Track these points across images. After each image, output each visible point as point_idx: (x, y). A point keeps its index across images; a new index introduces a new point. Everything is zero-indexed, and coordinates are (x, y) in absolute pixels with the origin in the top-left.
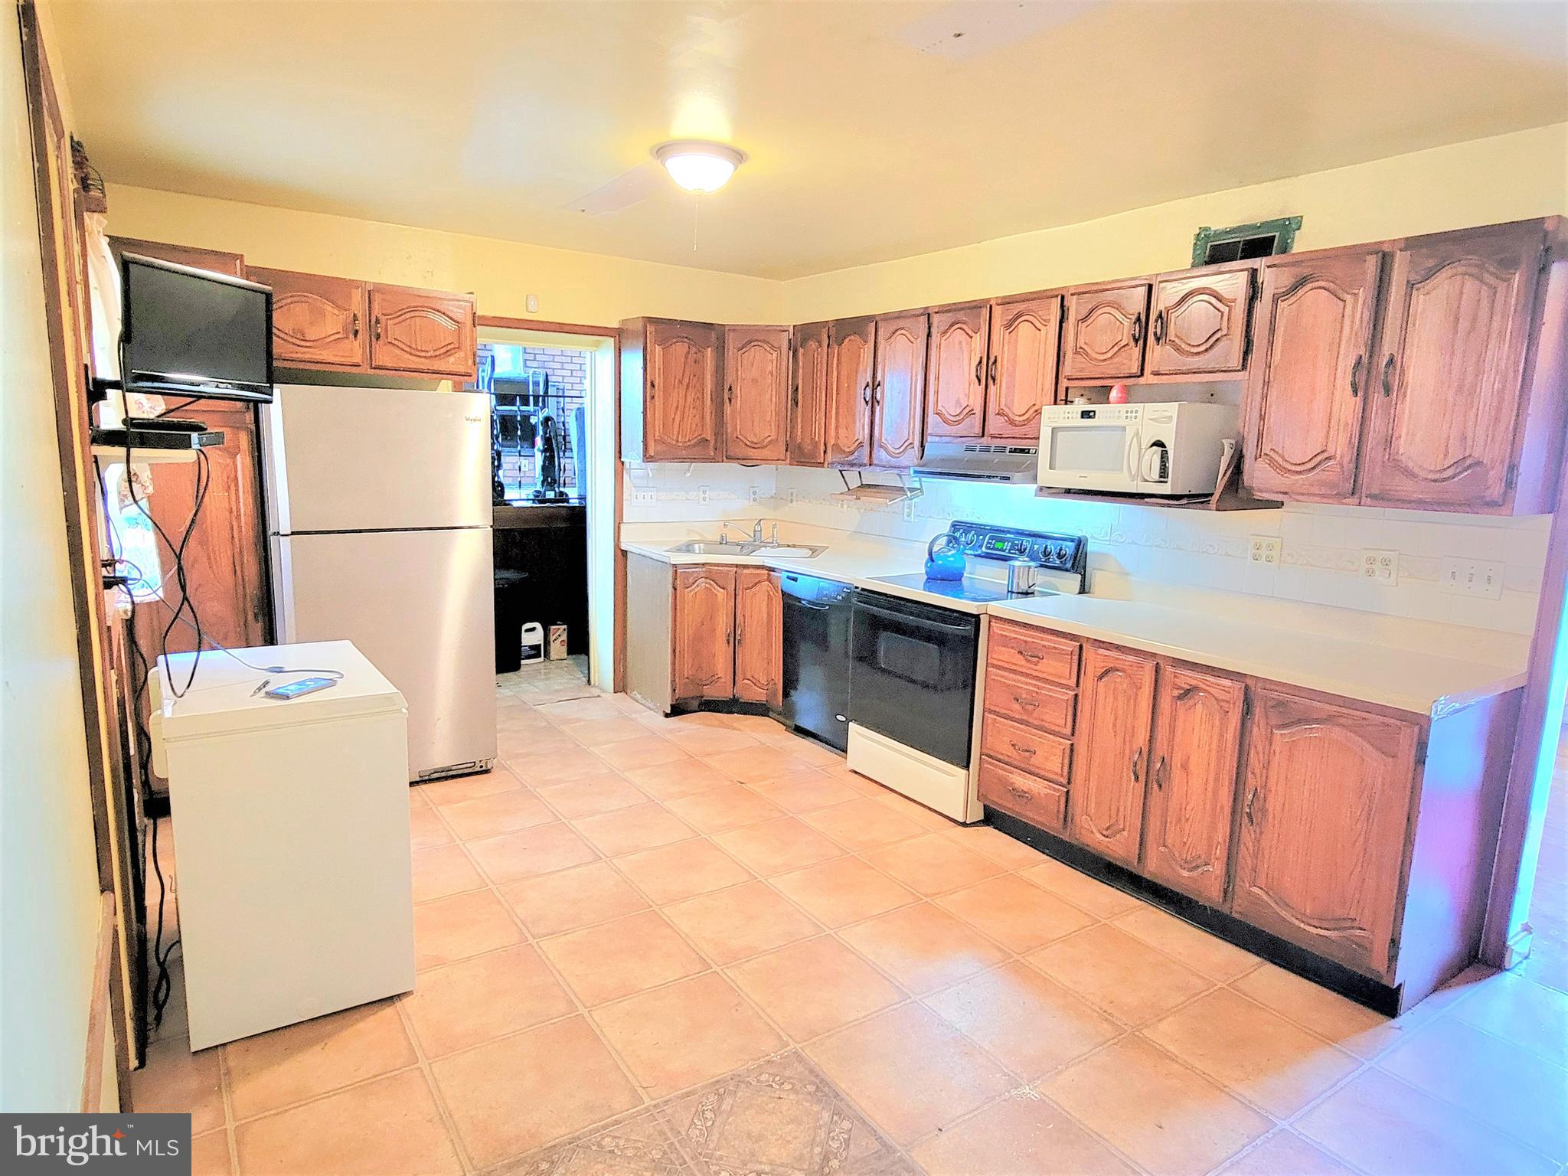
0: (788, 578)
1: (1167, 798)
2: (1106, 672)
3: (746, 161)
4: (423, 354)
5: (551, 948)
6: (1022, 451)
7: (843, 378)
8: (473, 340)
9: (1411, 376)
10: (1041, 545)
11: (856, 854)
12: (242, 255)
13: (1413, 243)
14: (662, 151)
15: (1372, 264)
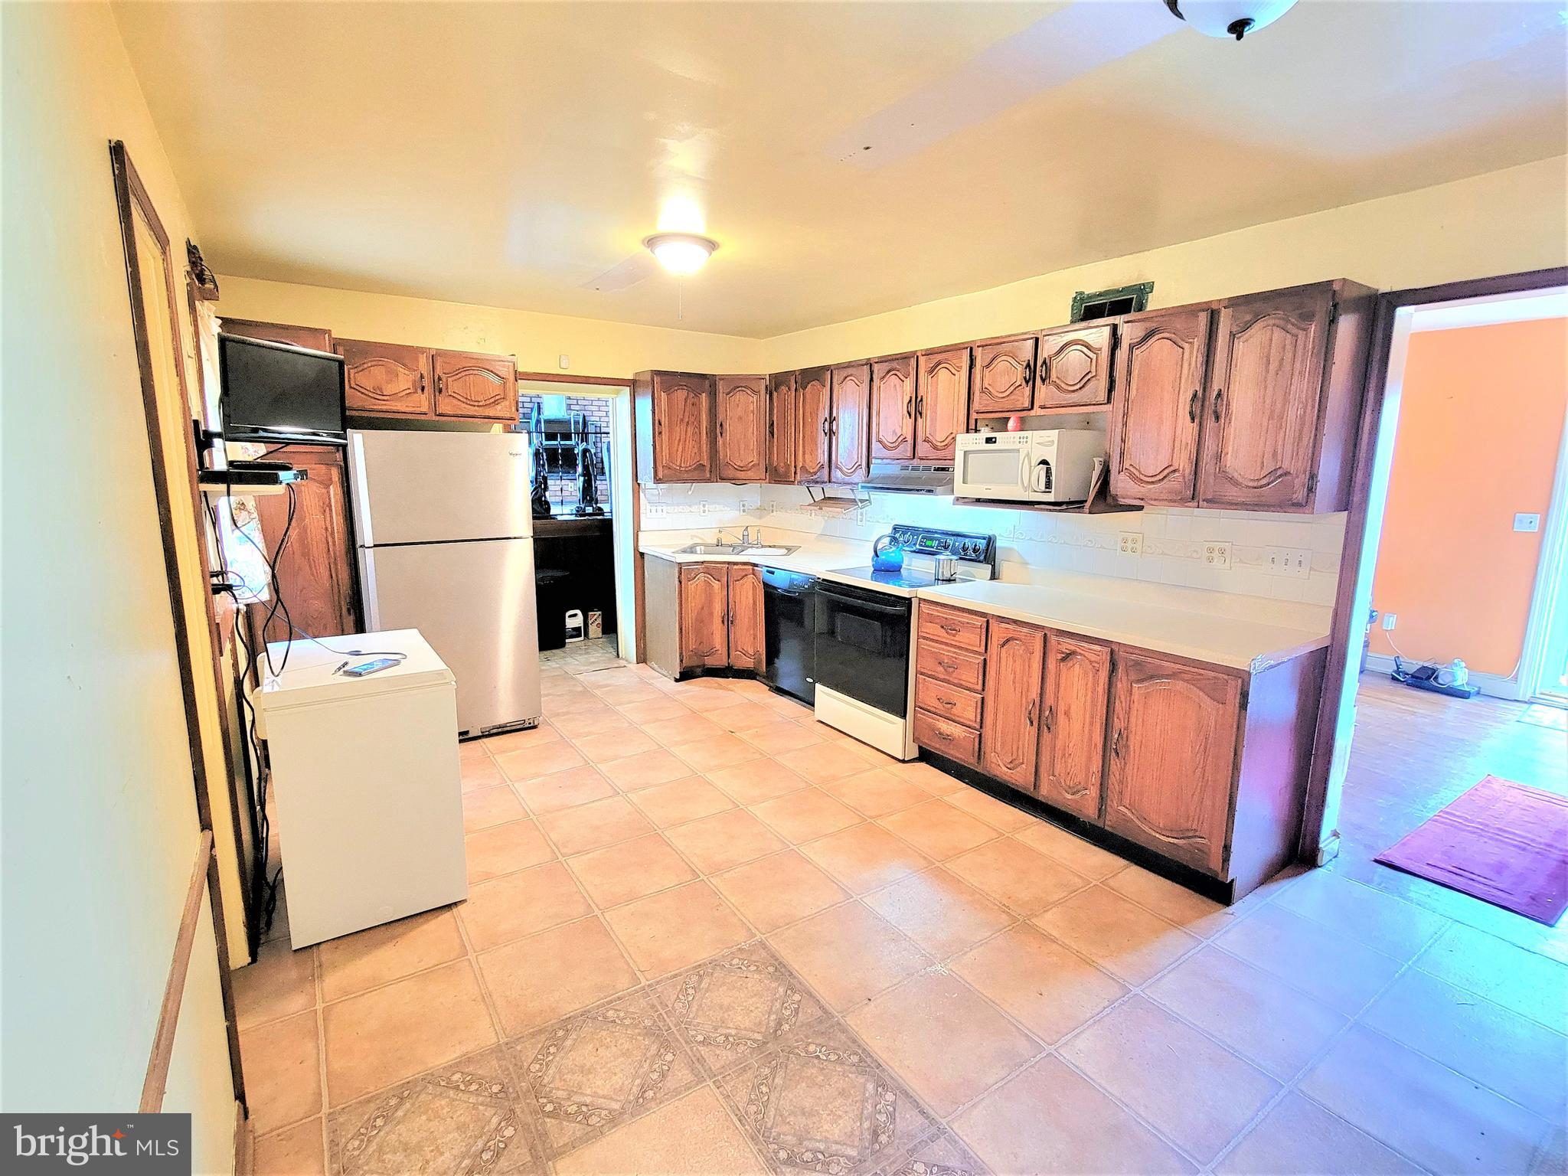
0: (768, 571)
1: (1056, 737)
2: (1008, 641)
3: (717, 248)
4: (476, 404)
5: (575, 864)
6: (943, 469)
7: (808, 414)
8: (516, 392)
9: (1234, 406)
10: (960, 543)
11: (817, 786)
12: (330, 330)
13: (1235, 302)
14: (651, 242)
15: (1203, 319)
